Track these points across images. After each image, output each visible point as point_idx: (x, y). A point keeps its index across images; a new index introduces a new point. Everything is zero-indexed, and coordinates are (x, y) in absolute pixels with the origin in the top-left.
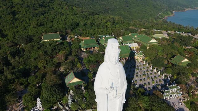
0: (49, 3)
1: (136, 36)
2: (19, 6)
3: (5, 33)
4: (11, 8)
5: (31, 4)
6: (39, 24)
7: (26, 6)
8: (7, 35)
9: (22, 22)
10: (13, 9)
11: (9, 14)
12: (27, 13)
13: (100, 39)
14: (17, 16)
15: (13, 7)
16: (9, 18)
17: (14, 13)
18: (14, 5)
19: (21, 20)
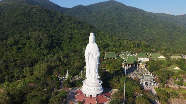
0: (96, 33)
1: (151, 55)
2: (76, 34)
3: (63, 49)
4: (71, 35)
5: (83, 33)
6: (84, 44)
7: (80, 34)
8: (64, 50)
9: (74, 43)
10: (72, 36)
11: (69, 38)
12: (79, 38)
13: (120, 54)
14: (73, 40)
15: (72, 34)
16: (68, 40)
17: (71, 38)
18: (73, 33)
19: (75, 42)
